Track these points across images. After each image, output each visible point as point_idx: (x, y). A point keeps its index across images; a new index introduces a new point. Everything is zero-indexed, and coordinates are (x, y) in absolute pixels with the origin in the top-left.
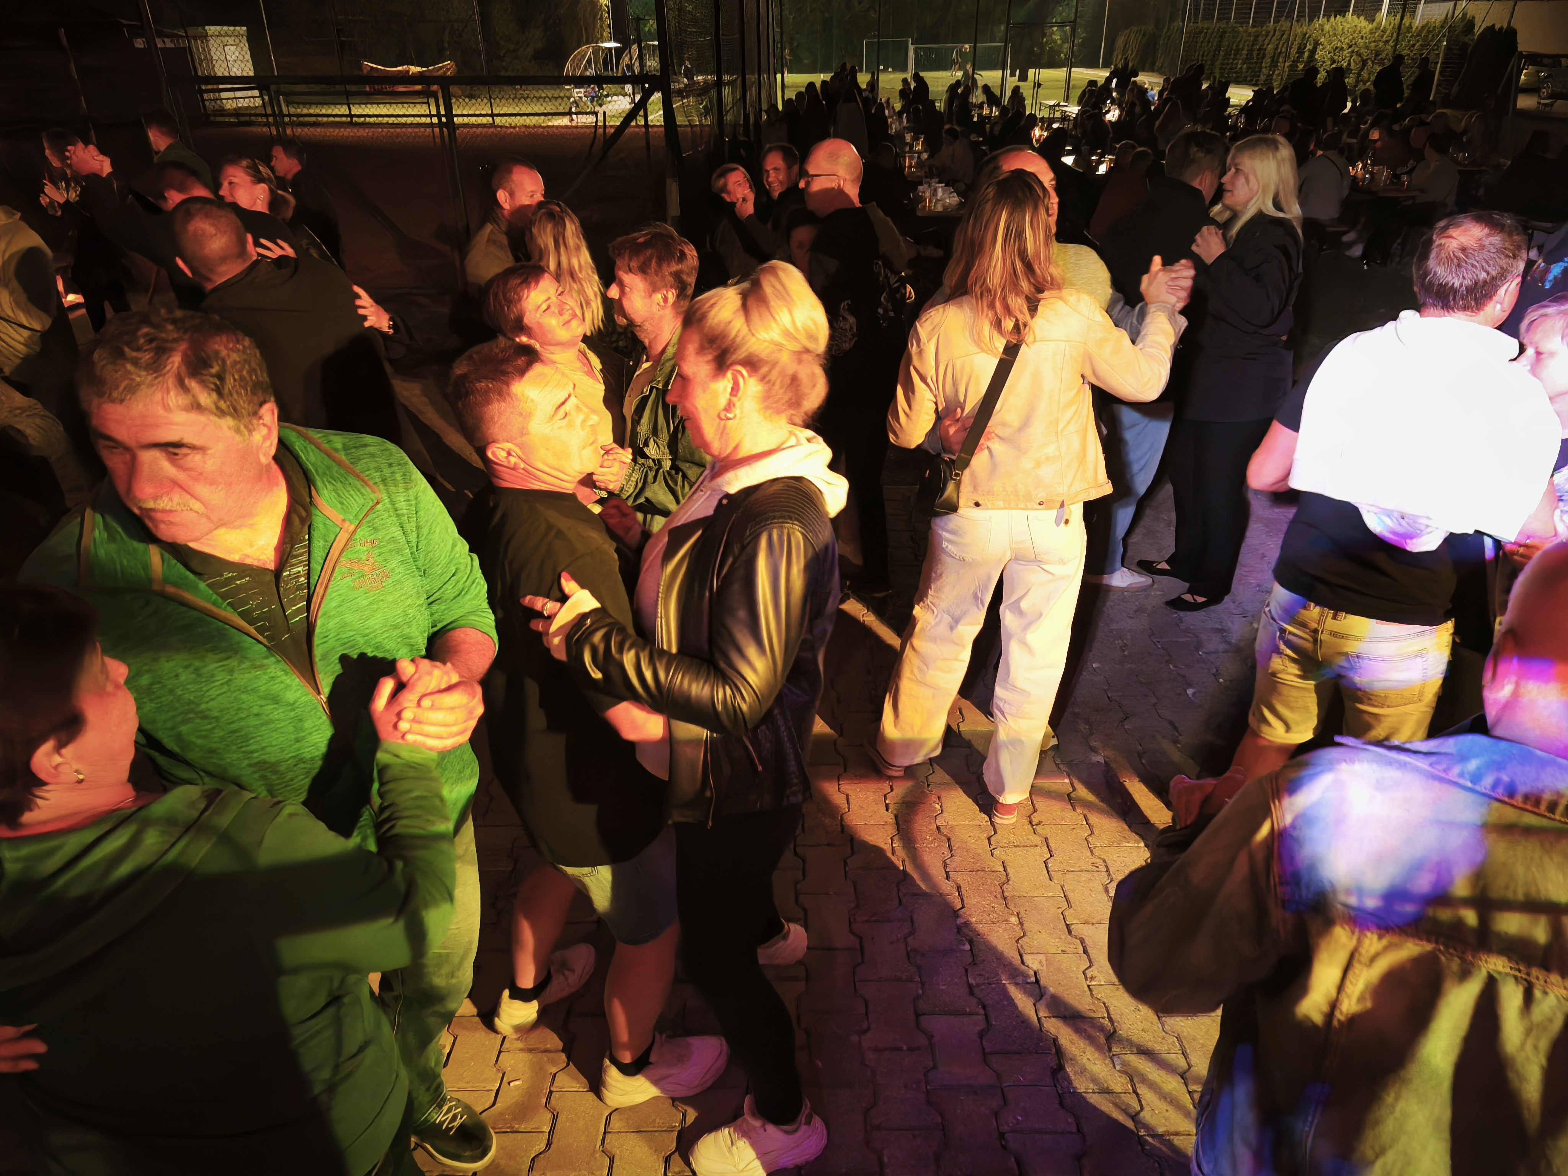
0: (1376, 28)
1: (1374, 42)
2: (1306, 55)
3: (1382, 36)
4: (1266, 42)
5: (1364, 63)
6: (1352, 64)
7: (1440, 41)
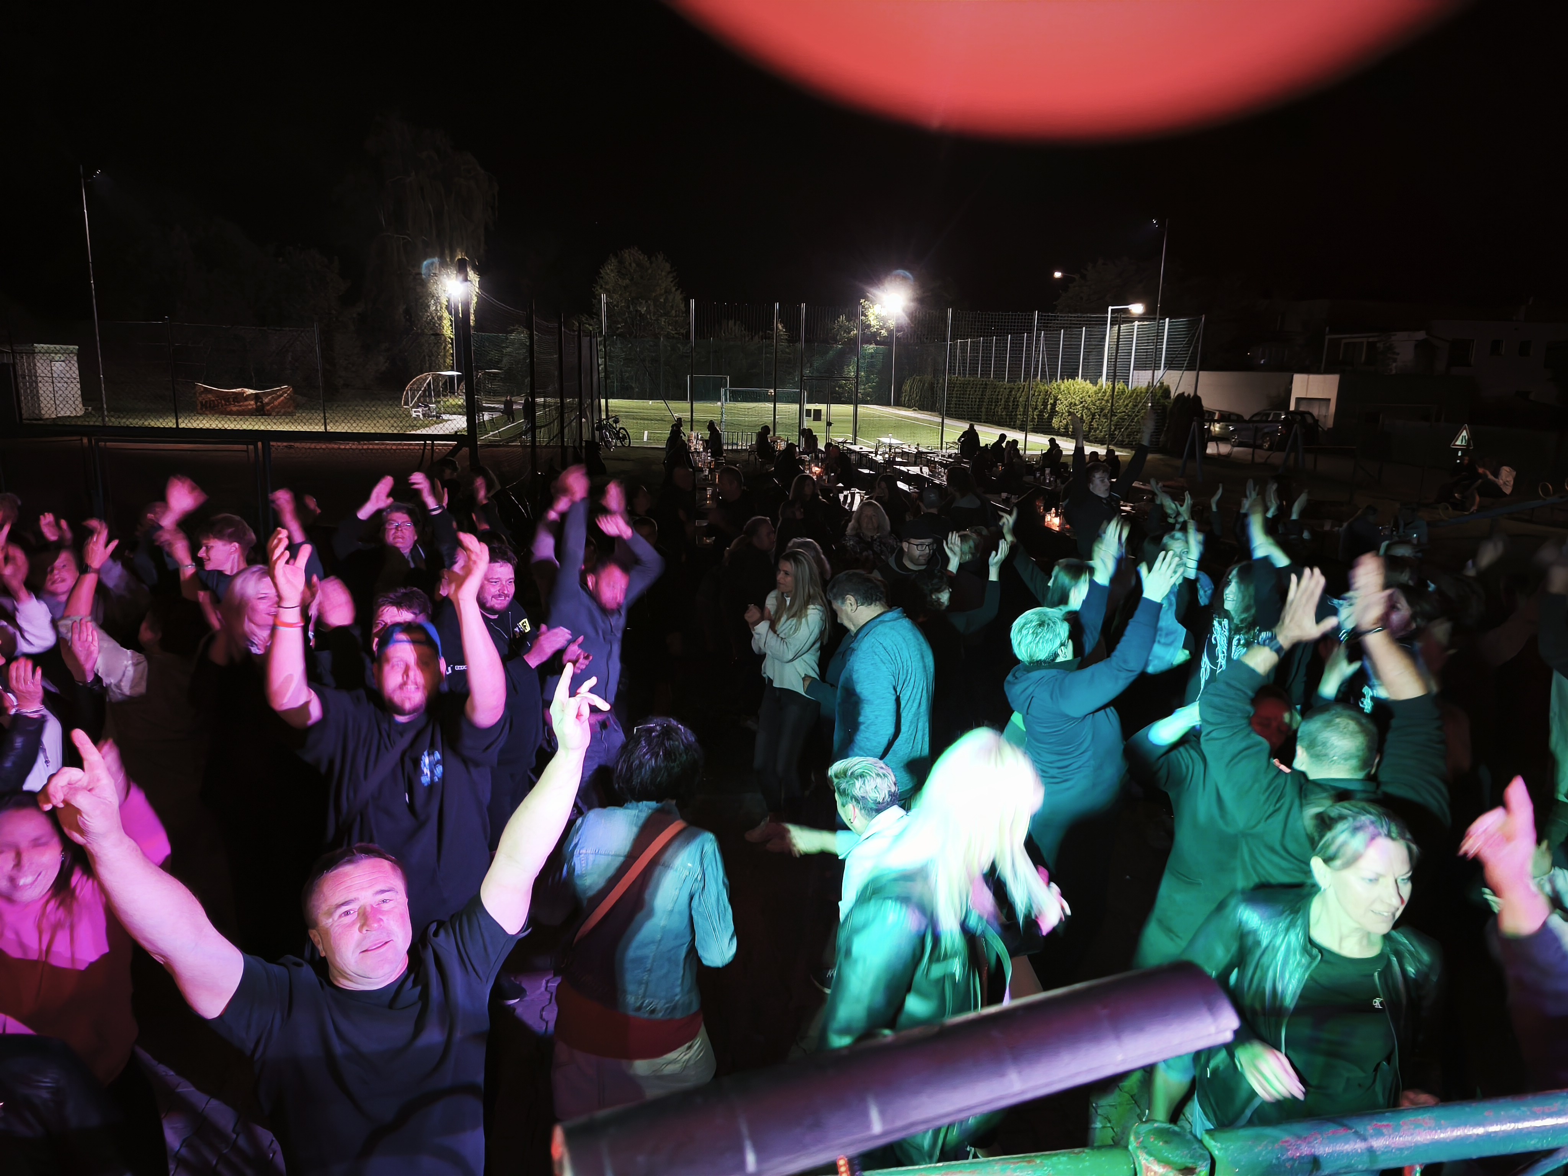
0: (1099, 390)
1: (1099, 399)
3: (1104, 396)
4: (1018, 395)
5: (1094, 415)
6: (1084, 414)
7: (1146, 402)
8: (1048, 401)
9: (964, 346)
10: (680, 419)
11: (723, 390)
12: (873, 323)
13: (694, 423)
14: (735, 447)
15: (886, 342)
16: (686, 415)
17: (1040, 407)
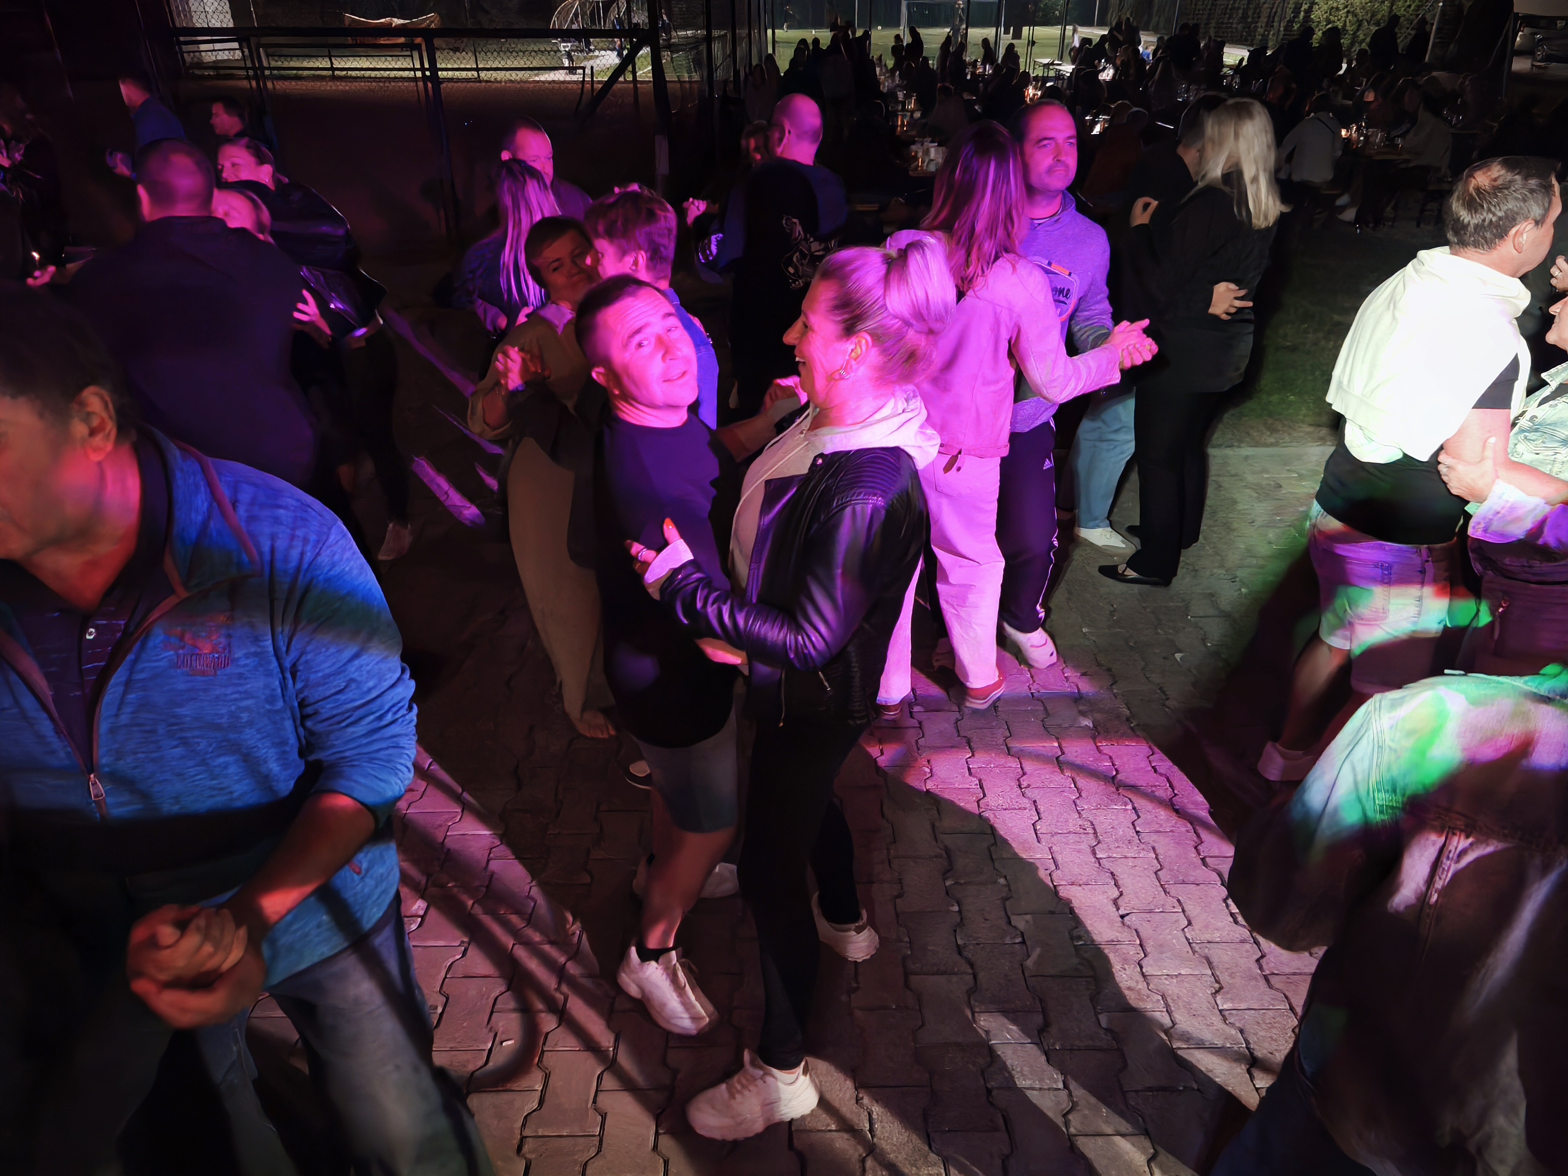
2: (1302, 14)
5: (1360, 23)
7: (1436, 2)
8: (1301, 7)
17: (1289, 14)
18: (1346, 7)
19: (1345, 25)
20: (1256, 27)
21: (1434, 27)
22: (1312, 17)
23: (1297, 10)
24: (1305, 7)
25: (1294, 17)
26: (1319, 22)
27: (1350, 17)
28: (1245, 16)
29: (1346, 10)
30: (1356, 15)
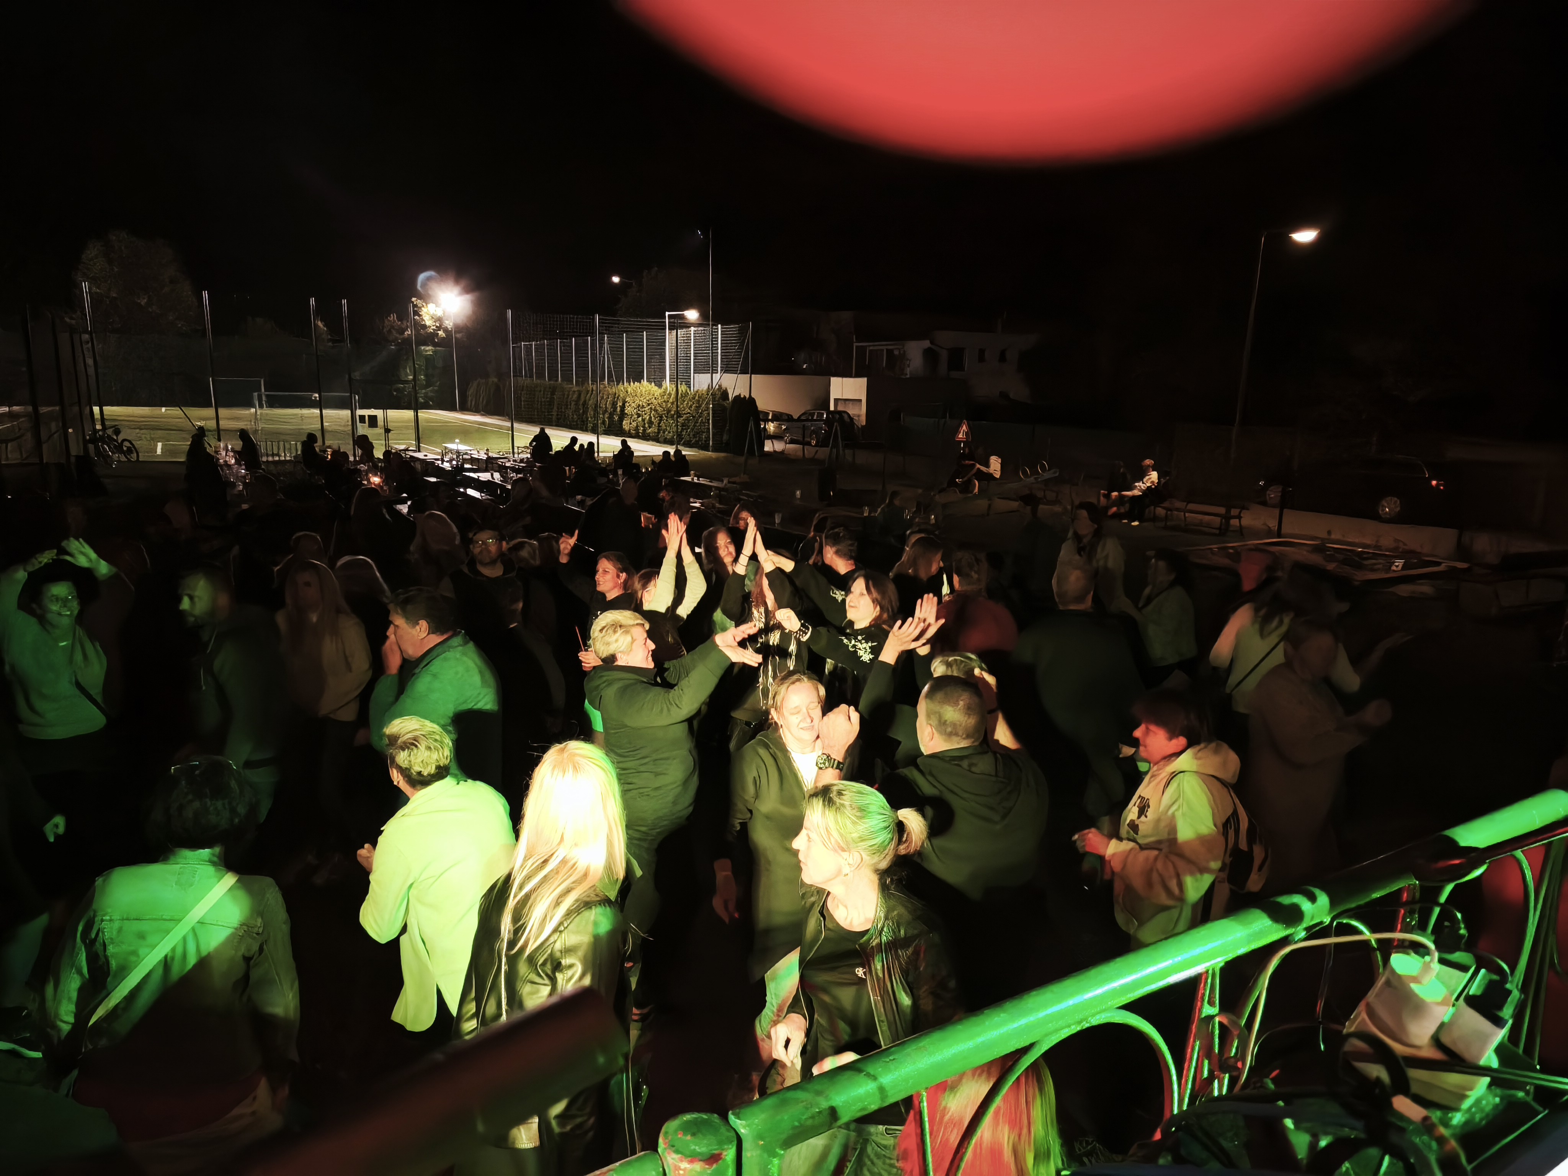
0: (664, 392)
1: (664, 402)
2: (619, 409)
3: (669, 398)
4: (587, 398)
5: (661, 416)
7: (708, 404)
8: (617, 404)
9: (528, 349)
10: (201, 429)
11: (256, 394)
12: (428, 322)
13: (221, 432)
14: (277, 458)
15: (445, 343)
16: (212, 424)
17: (610, 409)
18: (649, 405)
19: (650, 418)
20: (587, 418)
21: (711, 421)
22: (626, 411)
23: (614, 404)
24: (620, 404)
25: (614, 411)
26: (632, 415)
27: (653, 412)
28: (577, 410)
29: (649, 407)
30: (656, 410)
